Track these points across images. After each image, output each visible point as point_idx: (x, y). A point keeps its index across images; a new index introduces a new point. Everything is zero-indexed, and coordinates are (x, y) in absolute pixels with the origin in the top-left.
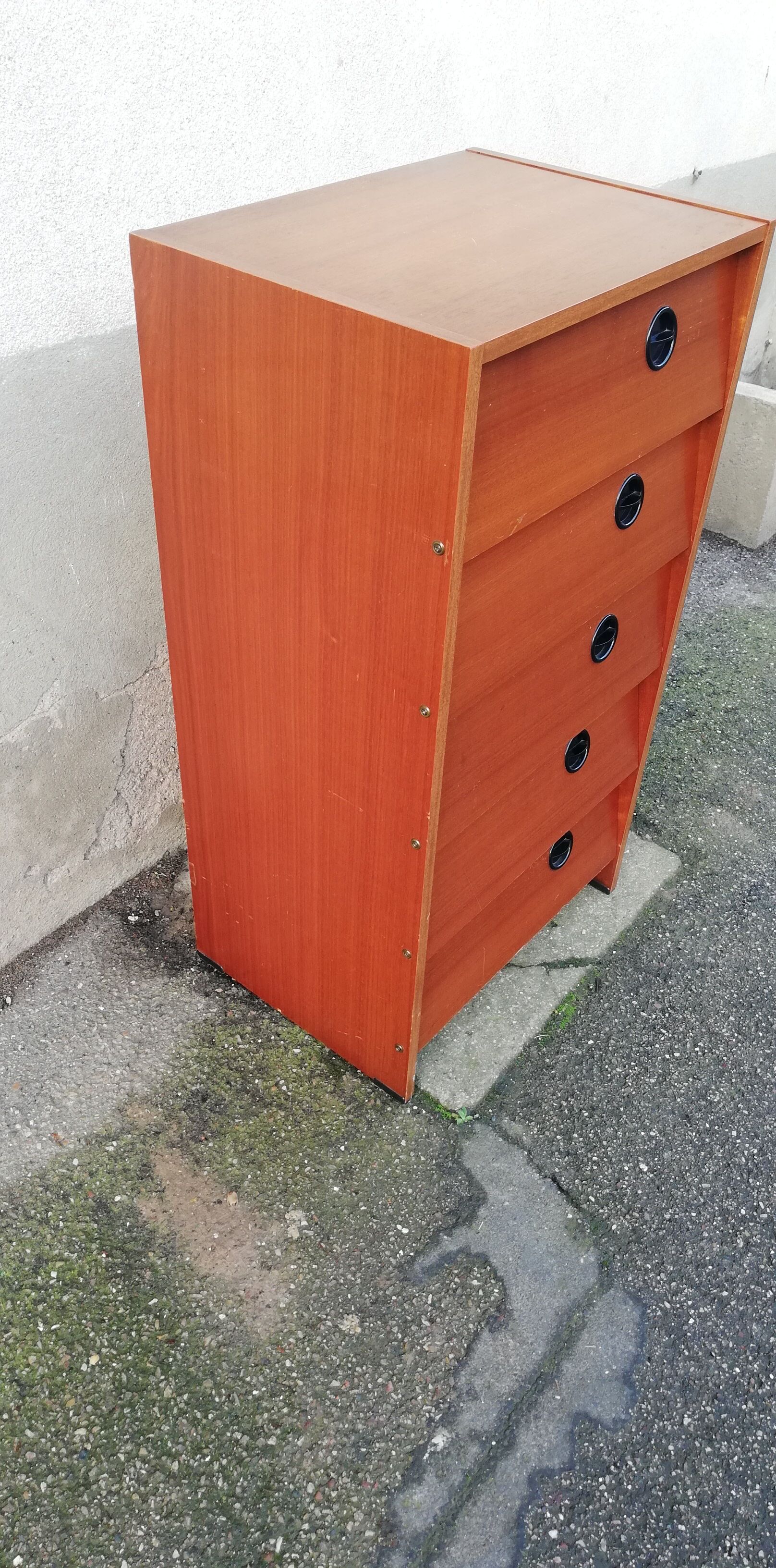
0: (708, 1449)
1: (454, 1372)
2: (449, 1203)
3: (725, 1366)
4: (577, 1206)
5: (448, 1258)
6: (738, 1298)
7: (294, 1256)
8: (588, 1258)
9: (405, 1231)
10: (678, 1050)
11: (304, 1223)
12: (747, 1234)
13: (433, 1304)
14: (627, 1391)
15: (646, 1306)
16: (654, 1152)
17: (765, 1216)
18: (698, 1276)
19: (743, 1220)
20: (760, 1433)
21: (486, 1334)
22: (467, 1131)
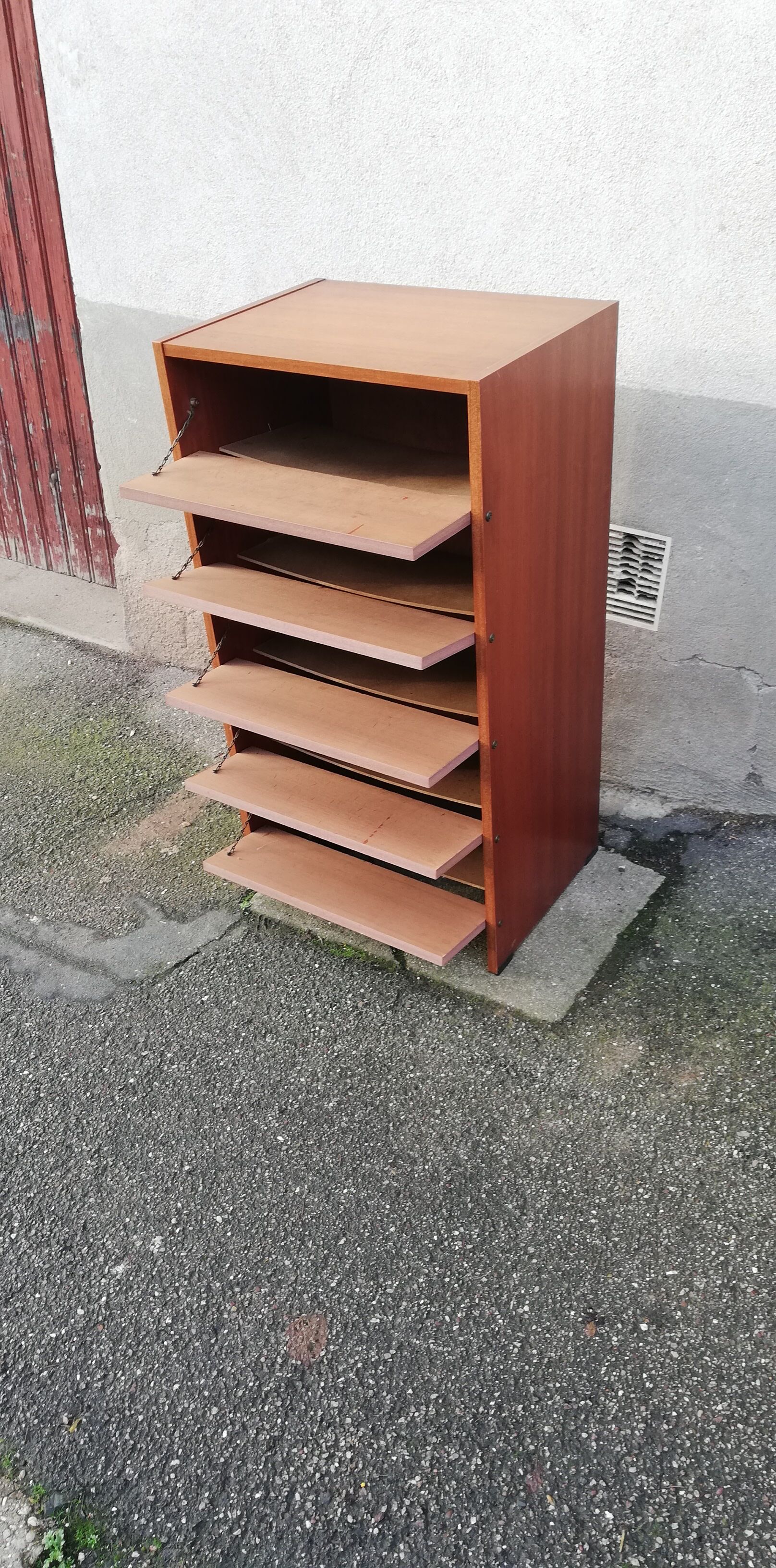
0: (9, 1035)
1: (73, 922)
2: (181, 909)
3: (59, 1044)
4: (176, 966)
5: (142, 911)
6: (103, 1052)
7: (150, 854)
8: (138, 973)
9: (163, 893)
10: (314, 1016)
11: (170, 854)
12: (152, 1057)
13: (114, 909)
14: (49, 995)
15: (102, 1003)
16: (217, 1003)
17: (166, 1068)
18: (121, 1030)
19: (162, 1054)
20: (15, 1061)
21: (92, 931)
22: (232, 910)
